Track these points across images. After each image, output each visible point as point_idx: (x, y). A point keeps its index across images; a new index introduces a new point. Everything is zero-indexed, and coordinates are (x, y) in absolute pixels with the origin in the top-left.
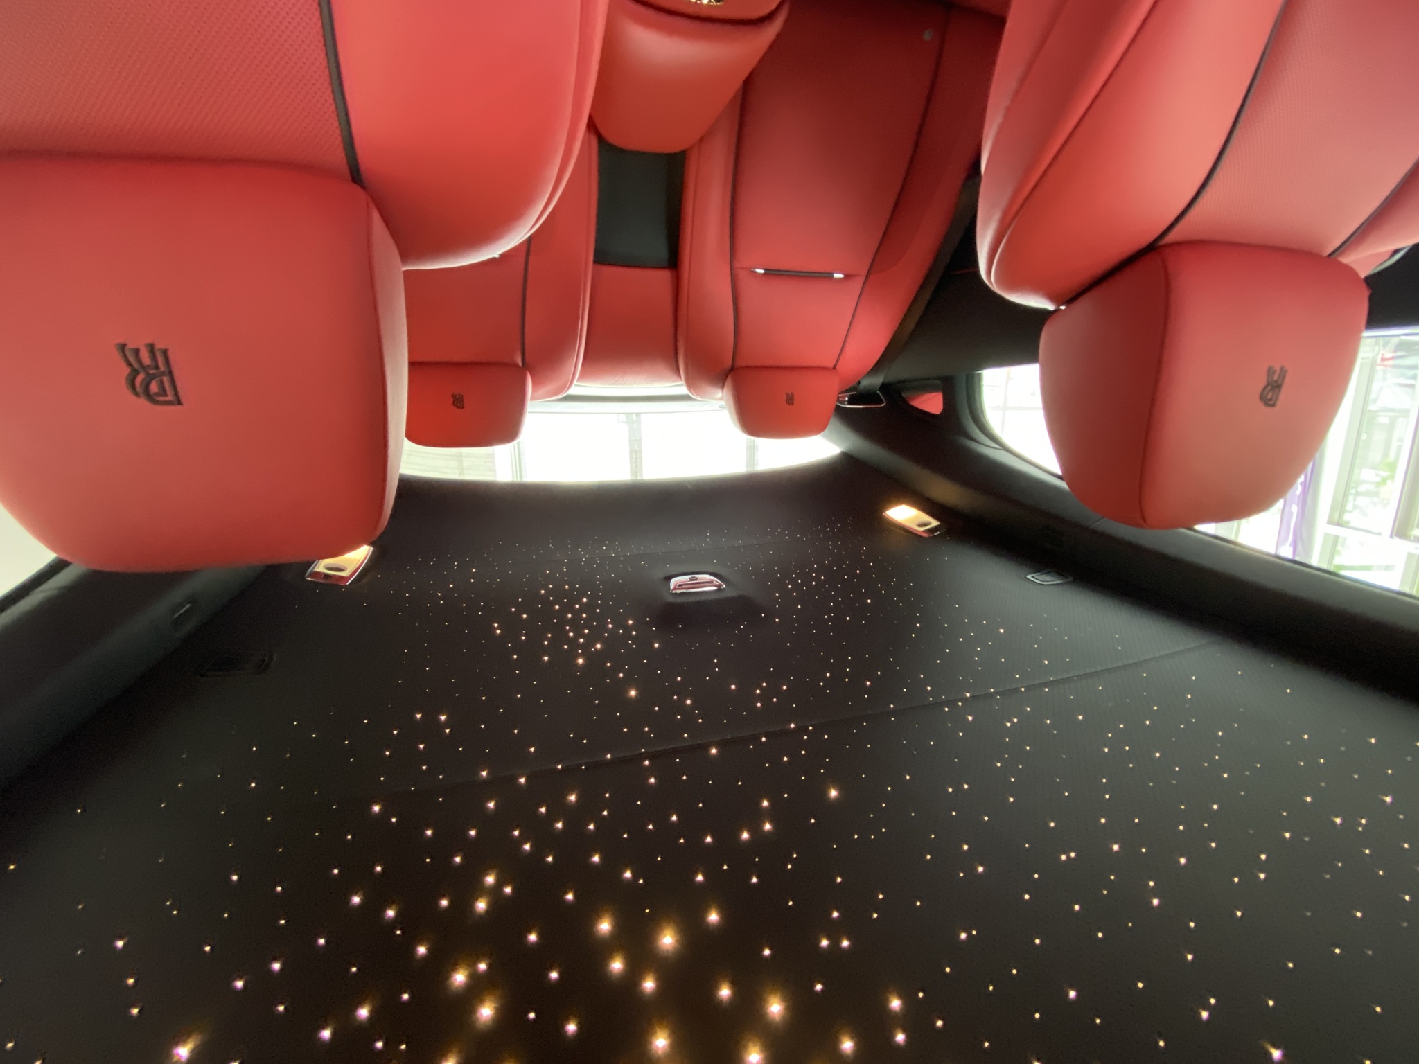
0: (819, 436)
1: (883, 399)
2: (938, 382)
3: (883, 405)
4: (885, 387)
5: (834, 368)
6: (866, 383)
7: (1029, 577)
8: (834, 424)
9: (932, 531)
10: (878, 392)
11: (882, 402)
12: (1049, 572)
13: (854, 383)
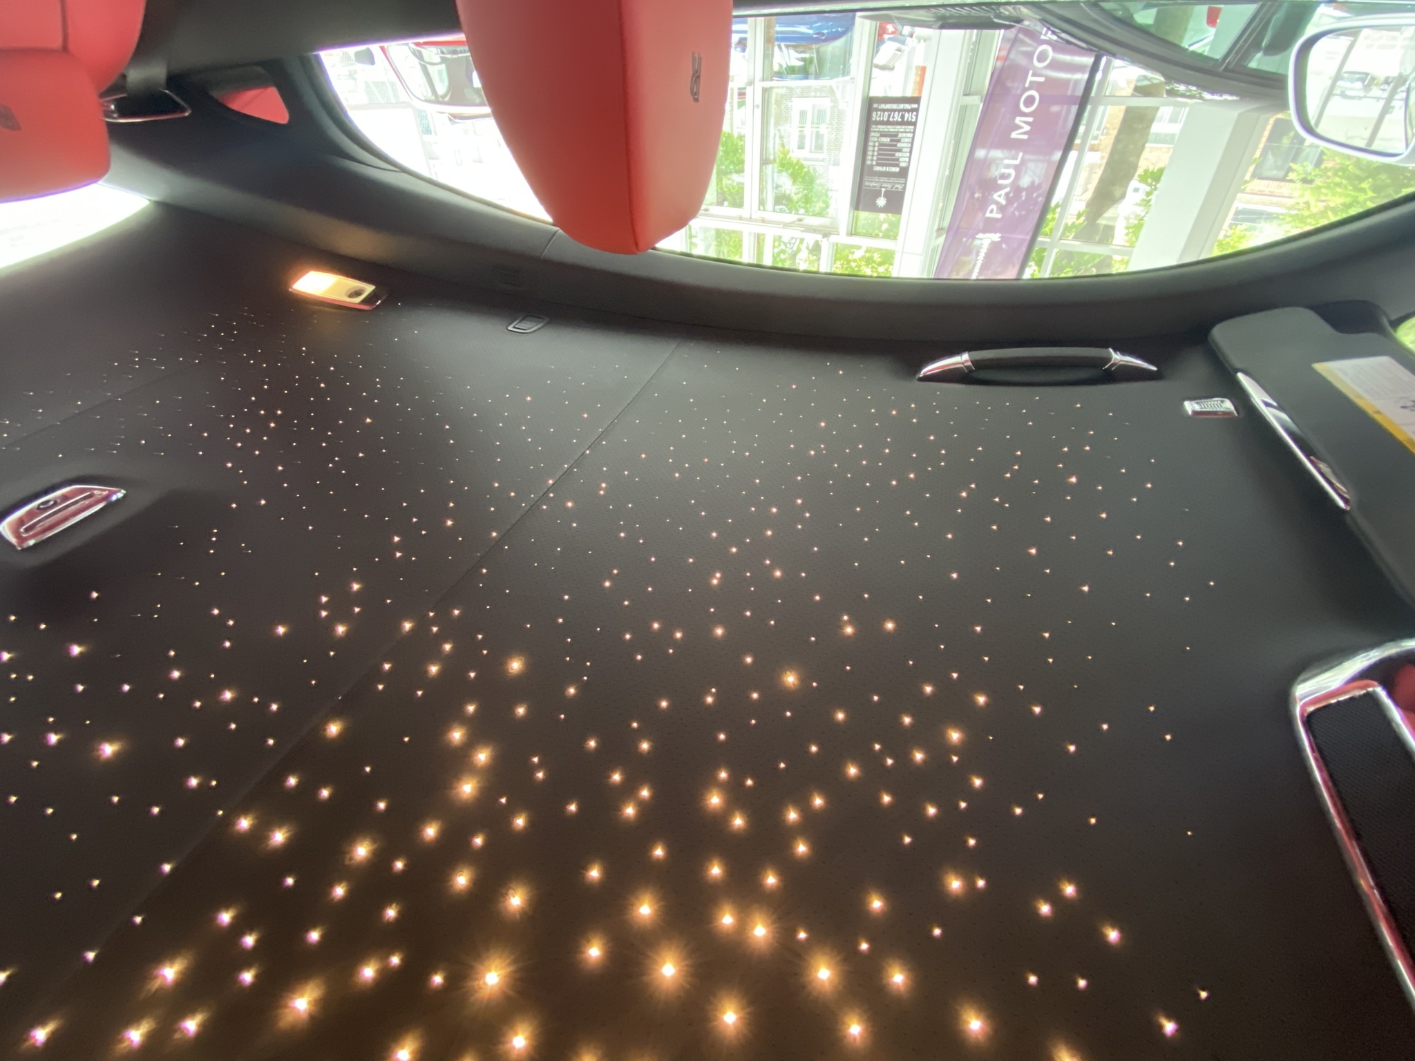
0: (100, 182)
1: (182, 103)
2: (260, 69)
3: (187, 114)
4: (174, 80)
5: (65, 48)
7: (510, 328)
8: (119, 158)
10: (167, 91)
11: (183, 110)
12: (526, 317)
13: (114, 79)
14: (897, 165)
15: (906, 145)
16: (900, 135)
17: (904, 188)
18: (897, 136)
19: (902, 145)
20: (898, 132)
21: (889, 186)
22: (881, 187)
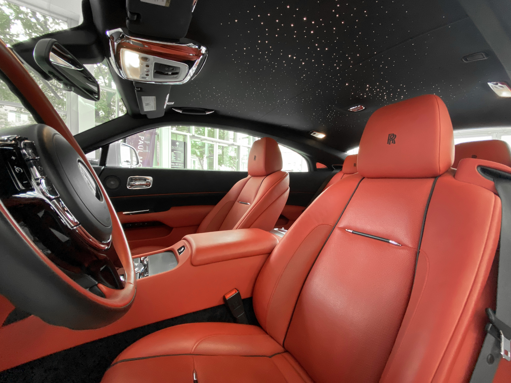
1: (333, 167)
2: (319, 171)
5: (344, 174)
6: (338, 171)
9: (312, 132)
13: (340, 171)
14: (174, 153)
15: (173, 157)
16: (175, 160)
17: (171, 147)
18: (176, 160)
19: (174, 157)
20: (176, 161)
21: (176, 147)
22: (178, 147)
